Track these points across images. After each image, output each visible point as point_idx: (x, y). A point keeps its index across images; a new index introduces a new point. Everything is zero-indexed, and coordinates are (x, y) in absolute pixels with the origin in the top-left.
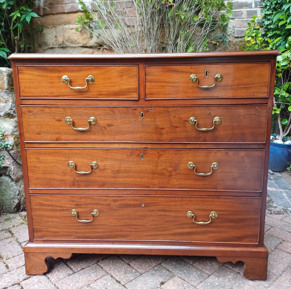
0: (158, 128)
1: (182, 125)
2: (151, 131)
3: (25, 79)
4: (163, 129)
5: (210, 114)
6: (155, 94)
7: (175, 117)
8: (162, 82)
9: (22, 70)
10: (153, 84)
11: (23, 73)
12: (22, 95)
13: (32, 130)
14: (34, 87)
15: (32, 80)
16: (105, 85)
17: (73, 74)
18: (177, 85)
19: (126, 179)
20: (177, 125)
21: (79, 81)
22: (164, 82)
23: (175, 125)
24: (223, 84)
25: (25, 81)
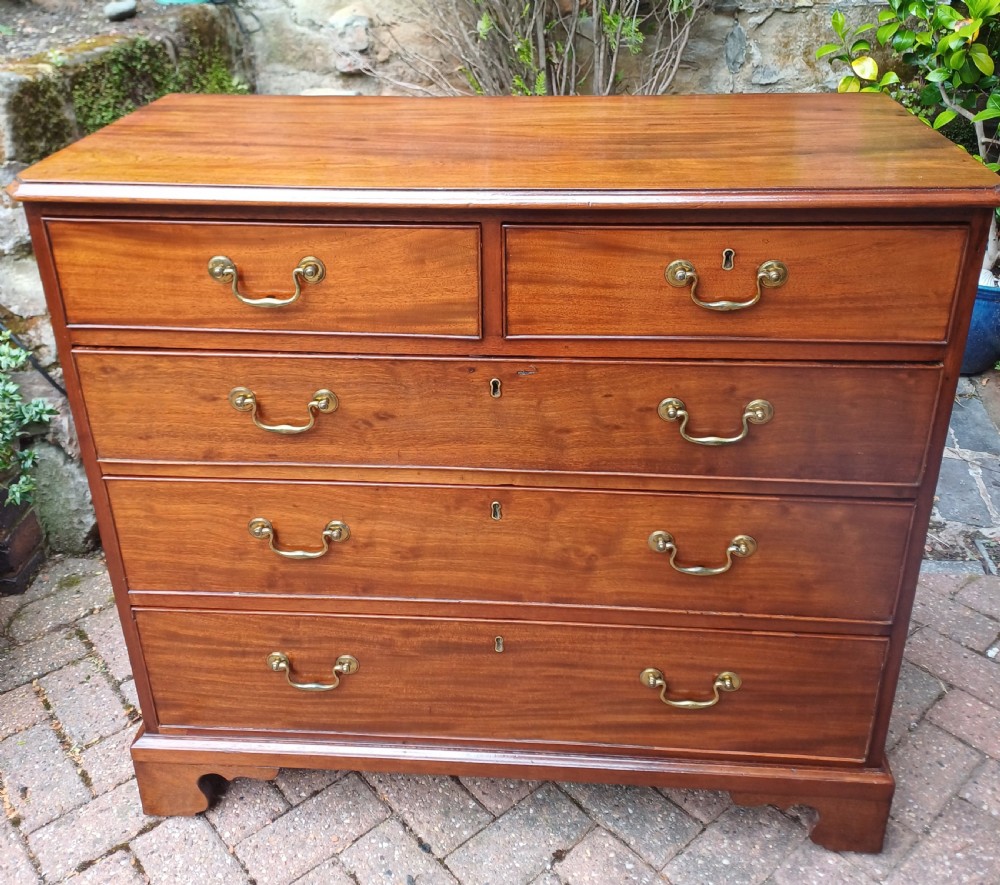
0: (552, 428)
1: (633, 421)
2: (528, 436)
3: (78, 265)
4: (568, 431)
5: (733, 389)
6: (541, 322)
7: (610, 396)
8: (565, 282)
9: (63, 235)
10: (533, 288)
11: (68, 245)
12: (75, 318)
13: (119, 426)
14: (112, 292)
15: (104, 267)
16: (361, 288)
17: (247, 251)
18: (618, 293)
19: (443, 573)
20: (618, 422)
21: (270, 274)
22: (574, 285)
23: (607, 419)
24: (788, 295)
25: (77, 270)
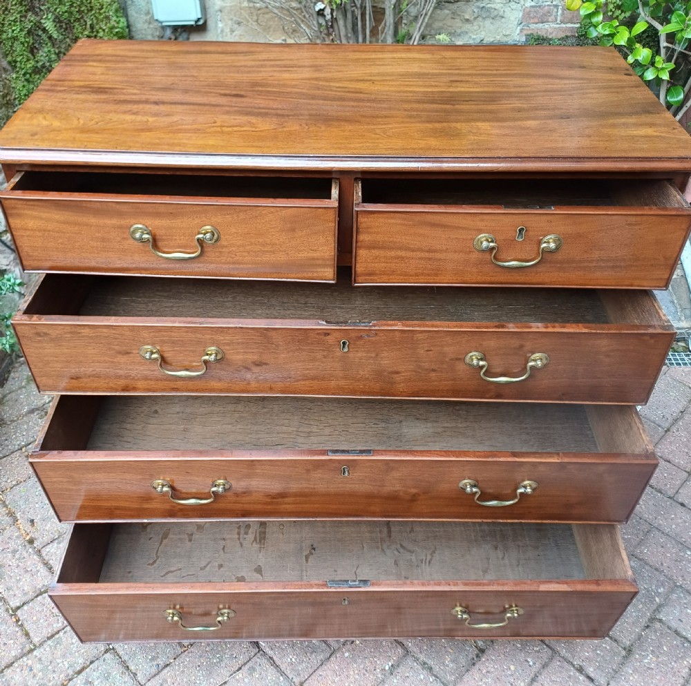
0: (385, 371)
1: (445, 366)
2: (367, 376)
3: (28, 230)
4: (397, 373)
5: (521, 346)
6: (380, 275)
7: (431, 350)
8: (400, 248)
10: (376, 252)
11: (19, 215)
13: (55, 371)
15: (49, 231)
16: (247, 248)
17: (160, 221)
18: (438, 256)
20: (434, 367)
21: (177, 237)
22: (406, 250)
23: (426, 365)
24: (560, 257)
25: (28, 233)
